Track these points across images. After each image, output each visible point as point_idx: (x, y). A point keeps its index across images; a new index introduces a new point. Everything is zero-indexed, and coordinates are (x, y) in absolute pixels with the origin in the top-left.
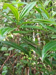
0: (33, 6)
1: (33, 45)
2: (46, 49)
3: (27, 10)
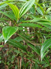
0: (32, 4)
1: (32, 44)
2: (44, 48)
3: (26, 8)
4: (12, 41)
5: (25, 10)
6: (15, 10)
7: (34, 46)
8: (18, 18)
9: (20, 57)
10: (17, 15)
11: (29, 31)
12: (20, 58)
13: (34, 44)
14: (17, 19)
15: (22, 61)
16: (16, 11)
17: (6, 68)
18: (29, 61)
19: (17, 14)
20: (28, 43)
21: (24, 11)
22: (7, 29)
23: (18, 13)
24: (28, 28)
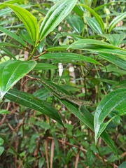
0: (71, 5)
2: (103, 112)
3: (56, 17)
4: (25, 98)
5: (53, 21)
6: (28, 20)
7: (77, 106)
8: (37, 41)
9: (49, 138)
10: (34, 33)
11: (73, 75)
12: (51, 140)
13: (77, 103)
14: (35, 42)
15: (55, 147)
16: (31, 24)
17: (18, 165)
18: (74, 148)
19: (33, 30)
20: (61, 99)
21: (51, 25)
22: (8, 66)
23: (35, 29)
24: (72, 69)
